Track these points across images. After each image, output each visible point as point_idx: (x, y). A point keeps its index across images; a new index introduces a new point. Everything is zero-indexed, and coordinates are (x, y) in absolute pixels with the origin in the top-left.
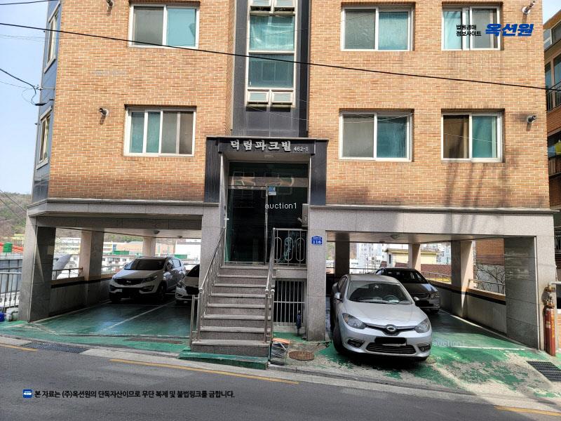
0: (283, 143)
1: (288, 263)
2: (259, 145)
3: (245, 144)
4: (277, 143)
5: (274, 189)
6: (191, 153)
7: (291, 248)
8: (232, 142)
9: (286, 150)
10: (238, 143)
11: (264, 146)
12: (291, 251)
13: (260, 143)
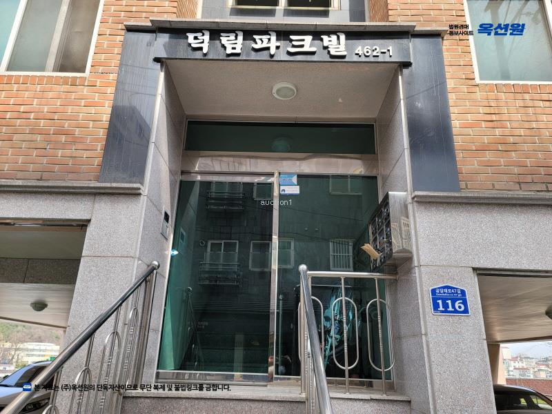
0: (325, 38)
1: (347, 379)
2: (261, 42)
3: (224, 40)
4: (308, 38)
5: (295, 179)
6: (82, 70)
7: (340, 332)
8: (191, 36)
9: (333, 53)
10: (207, 37)
11: (274, 42)
12: (341, 342)
13: (265, 38)
